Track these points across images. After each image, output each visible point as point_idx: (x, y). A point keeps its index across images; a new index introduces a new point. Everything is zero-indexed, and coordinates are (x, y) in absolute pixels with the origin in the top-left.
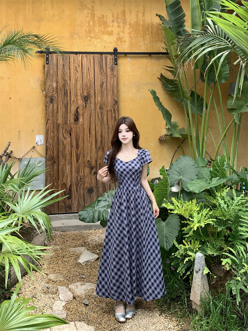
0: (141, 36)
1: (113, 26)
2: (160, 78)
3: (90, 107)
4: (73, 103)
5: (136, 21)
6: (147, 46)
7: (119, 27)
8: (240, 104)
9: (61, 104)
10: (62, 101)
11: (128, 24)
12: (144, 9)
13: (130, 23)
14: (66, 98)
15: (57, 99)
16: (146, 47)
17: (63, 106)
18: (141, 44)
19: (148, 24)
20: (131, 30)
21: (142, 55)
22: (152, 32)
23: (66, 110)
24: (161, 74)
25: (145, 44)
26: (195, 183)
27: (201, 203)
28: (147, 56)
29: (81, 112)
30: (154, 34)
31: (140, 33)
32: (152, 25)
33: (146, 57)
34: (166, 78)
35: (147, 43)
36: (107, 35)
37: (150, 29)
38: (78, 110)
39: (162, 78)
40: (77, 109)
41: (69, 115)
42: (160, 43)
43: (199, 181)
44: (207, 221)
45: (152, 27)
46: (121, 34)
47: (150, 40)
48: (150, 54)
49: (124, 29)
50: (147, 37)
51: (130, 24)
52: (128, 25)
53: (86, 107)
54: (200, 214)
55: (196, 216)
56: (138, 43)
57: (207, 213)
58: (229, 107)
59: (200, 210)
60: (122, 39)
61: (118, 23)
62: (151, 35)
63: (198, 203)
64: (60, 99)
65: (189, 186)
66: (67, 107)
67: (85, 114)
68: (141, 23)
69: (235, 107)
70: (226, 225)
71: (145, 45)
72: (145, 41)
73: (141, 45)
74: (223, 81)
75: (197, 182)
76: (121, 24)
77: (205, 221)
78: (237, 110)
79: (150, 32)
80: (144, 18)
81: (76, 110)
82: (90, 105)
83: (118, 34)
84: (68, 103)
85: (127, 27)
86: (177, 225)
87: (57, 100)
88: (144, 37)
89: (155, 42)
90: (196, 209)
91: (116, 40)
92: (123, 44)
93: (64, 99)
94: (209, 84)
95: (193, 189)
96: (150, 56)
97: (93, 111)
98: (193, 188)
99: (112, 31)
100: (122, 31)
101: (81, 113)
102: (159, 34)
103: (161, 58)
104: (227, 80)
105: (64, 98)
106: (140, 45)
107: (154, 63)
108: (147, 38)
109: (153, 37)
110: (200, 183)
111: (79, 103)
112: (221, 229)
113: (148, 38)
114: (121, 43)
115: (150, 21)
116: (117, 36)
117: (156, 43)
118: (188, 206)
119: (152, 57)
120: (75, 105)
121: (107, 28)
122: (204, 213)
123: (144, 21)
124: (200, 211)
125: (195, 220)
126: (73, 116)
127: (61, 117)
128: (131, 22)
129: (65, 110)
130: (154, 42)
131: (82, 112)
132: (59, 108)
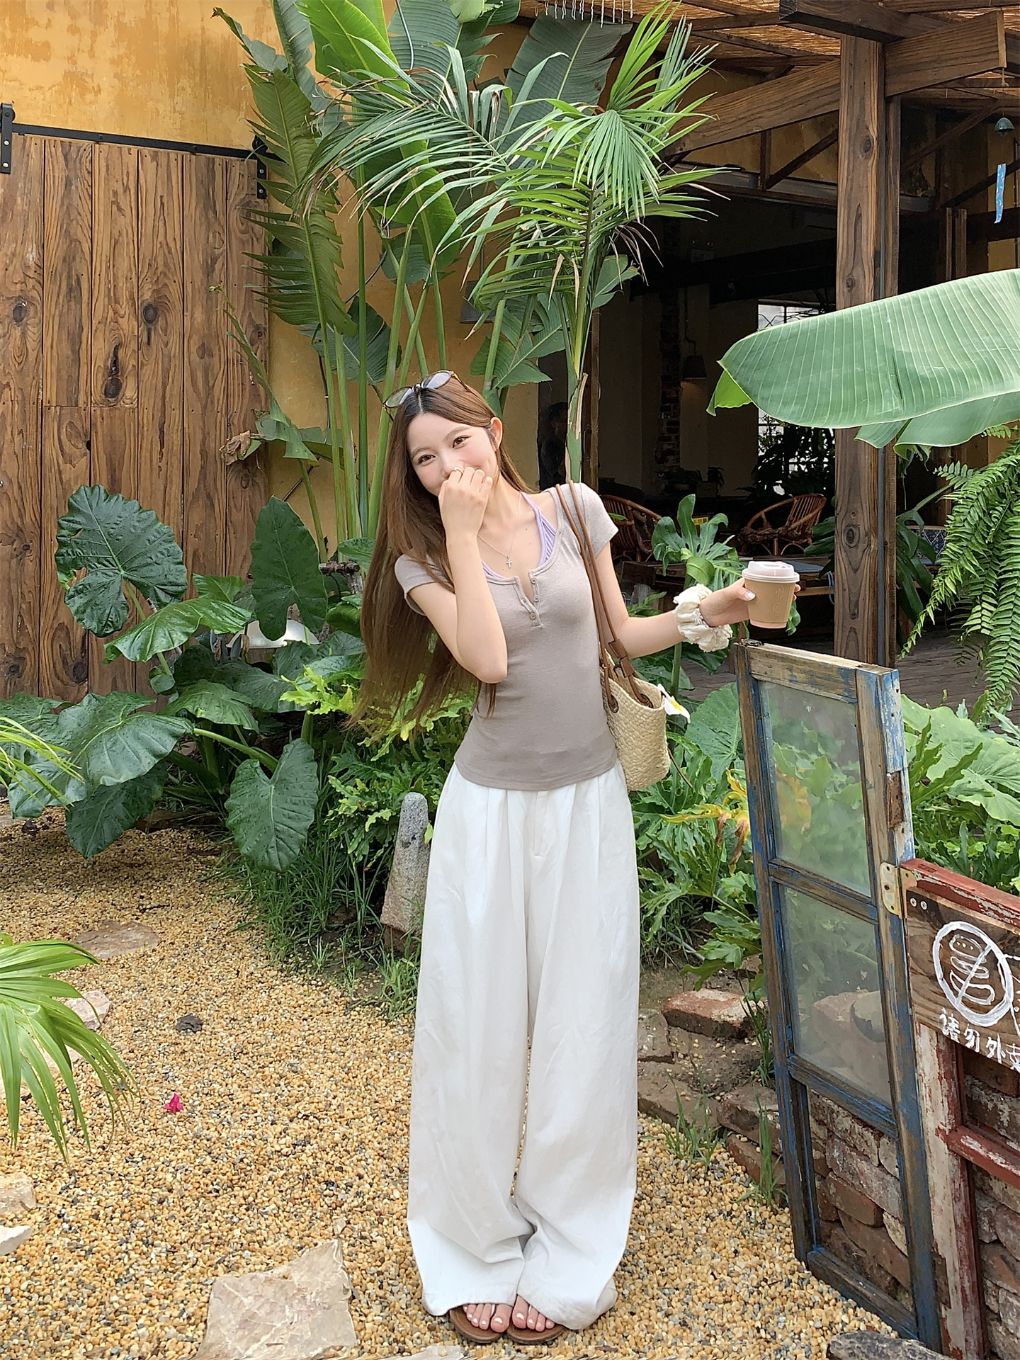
0: (161, 75)
1: (49, 25)
3: (166, 345)
4: (102, 326)
5: (144, 17)
6: (183, 118)
7: (73, 30)
9: (56, 327)
10: (60, 316)
11: (111, 23)
13: (118, 20)
14: (73, 307)
15: (39, 308)
16: (178, 120)
17: (64, 337)
18: (161, 108)
20: (122, 51)
22: (202, 71)
23: (73, 351)
25: (178, 108)
29: (128, 360)
30: (209, 77)
31: (157, 66)
32: (205, 42)
35: (184, 109)
36: (27, 57)
37: (197, 56)
38: (121, 354)
40: (116, 349)
41: (84, 370)
42: (234, 113)
45: (202, 48)
46: (84, 62)
47: (196, 98)
48: (194, 150)
49: (93, 42)
50: (184, 82)
51: (120, 26)
52: (112, 29)
53: (149, 343)
56: (150, 103)
60: (87, 80)
61: (74, 16)
62: (198, 78)
64: (51, 308)
66: (77, 340)
67: (147, 372)
68: (164, 27)
71: (177, 114)
72: (177, 99)
73: (161, 111)
76: (84, 23)
79: (197, 67)
80: (174, 11)
81: (111, 355)
82: (165, 339)
83: (72, 59)
84: (81, 328)
85: (108, 35)
87: (39, 314)
88: (172, 84)
89: (215, 105)
91: (61, 79)
92: (88, 101)
93: (65, 310)
97: (176, 362)
99: (47, 45)
100: (86, 50)
101: (130, 367)
102: (230, 77)
105: (66, 307)
106: (157, 109)
108: (183, 89)
109: (206, 89)
111: (125, 326)
113: (189, 90)
114: (82, 95)
115: (198, 25)
116: (67, 66)
117: (218, 111)
120: (107, 333)
121: (27, 30)
123: (174, 21)
126: (100, 375)
127: (55, 380)
128: (126, 20)
129: (70, 353)
130: (209, 105)
131: (133, 362)
132: (47, 343)
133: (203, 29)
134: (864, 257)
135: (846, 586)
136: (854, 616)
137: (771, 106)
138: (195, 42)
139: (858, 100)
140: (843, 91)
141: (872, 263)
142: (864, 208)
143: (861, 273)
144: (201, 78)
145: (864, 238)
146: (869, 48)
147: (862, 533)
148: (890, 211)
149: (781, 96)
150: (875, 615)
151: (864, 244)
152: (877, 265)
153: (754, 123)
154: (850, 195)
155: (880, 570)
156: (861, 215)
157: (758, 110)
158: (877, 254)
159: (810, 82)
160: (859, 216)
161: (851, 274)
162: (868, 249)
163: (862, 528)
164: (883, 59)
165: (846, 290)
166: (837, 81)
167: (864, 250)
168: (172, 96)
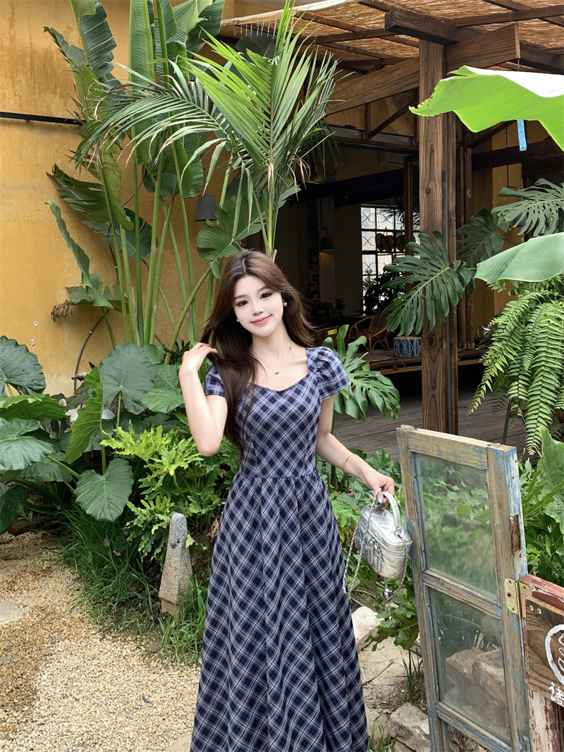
0: (6, 73)
2: (52, 174)
6: (20, 99)
8: (222, 240)
12: (13, 12)
16: (18, 100)
18: (7, 92)
19: (23, 48)
21: (8, 119)
22: (32, 70)
24: (56, 167)
25: (17, 93)
26: (154, 396)
27: (172, 432)
28: (22, 124)
30: (36, 74)
31: (3, 67)
32: (33, 52)
33: (18, 124)
34: (66, 176)
35: (21, 93)
37: (28, 60)
39: (58, 176)
42: (52, 95)
43: (160, 391)
44: (189, 458)
45: (31, 55)
47: (28, 86)
48: (29, 118)
50: (21, 77)
54: (174, 449)
55: (166, 454)
57: (187, 445)
58: (201, 246)
59: (172, 443)
62: (29, 75)
63: (165, 432)
65: (146, 402)
68: (6, 43)
69: (212, 246)
70: (219, 461)
71: (17, 97)
72: (17, 88)
73: (7, 95)
74: (192, 194)
75: (157, 393)
77: (186, 459)
78: (217, 252)
79: (28, 68)
80: (12, 33)
86: (128, 477)
88: (13, 79)
89: (41, 91)
90: (163, 442)
94: (161, 198)
95: (156, 407)
96: (28, 124)
98: (154, 405)
102: (49, 74)
103: (53, 129)
104: (199, 192)
106: (4, 94)
107: (37, 141)
108: (20, 81)
109: (34, 81)
110: (164, 393)
112: (212, 469)
113: (24, 82)
115: (28, 41)
117: (42, 95)
118: (147, 438)
119: (33, 125)
122: (182, 447)
124: (173, 445)
125: (165, 460)
130: (37, 91)
133: (31, 44)
134: (436, 175)
135: (429, 370)
136: (434, 388)
137: (377, 87)
138: (27, 52)
139: (430, 80)
140: (421, 75)
141: (440, 179)
142: (435, 146)
143: (434, 185)
144: (31, 74)
145: (436, 164)
146: (437, 49)
147: (438, 339)
148: (451, 148)
149: (383, 80)
150: (446, 387)
151: (436, 167)
152: (443, 180)
153: (367, 97)
154: (427, 138)
155: (449, 360)
156: (433, 150)
157: (370, 89)
158: (443, 174)
159: (401, 71)
160: (432, 151)
161: (428, 186)
162: (438, 170)
163: (437, 337)
164: (445, 56)
165: (425, 196)
166: (417, 70)
167: (436, 171)
168: (13, 86)
